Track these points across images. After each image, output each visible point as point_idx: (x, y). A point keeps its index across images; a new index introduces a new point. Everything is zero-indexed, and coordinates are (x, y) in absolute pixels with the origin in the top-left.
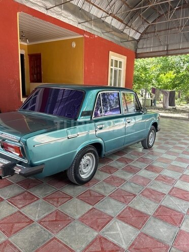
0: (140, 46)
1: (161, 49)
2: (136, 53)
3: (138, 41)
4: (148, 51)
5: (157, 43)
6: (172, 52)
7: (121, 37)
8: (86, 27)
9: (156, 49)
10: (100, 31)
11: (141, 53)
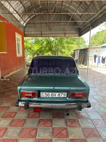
0: (26, 30)
1: (38, 33)
2: (24, 34)
3: (25, 27)
4: (31, 33)
5: (36, 30)
6: (44, 35)
7: (19, 24)
8: (5, 16)
9: (35, 33)
10: (11, 20)
11: (27, 34)
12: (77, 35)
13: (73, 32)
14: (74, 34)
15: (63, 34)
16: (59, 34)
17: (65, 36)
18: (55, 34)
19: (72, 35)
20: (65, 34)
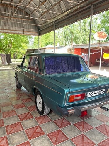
12: (36, 34)
13: (32, 30)
14: (33, 33)
15: (21, 31)
16: (17, 31)
17: (24, 34)
18: (11, 30)
19: (30, 34)
20: (23, 31)
